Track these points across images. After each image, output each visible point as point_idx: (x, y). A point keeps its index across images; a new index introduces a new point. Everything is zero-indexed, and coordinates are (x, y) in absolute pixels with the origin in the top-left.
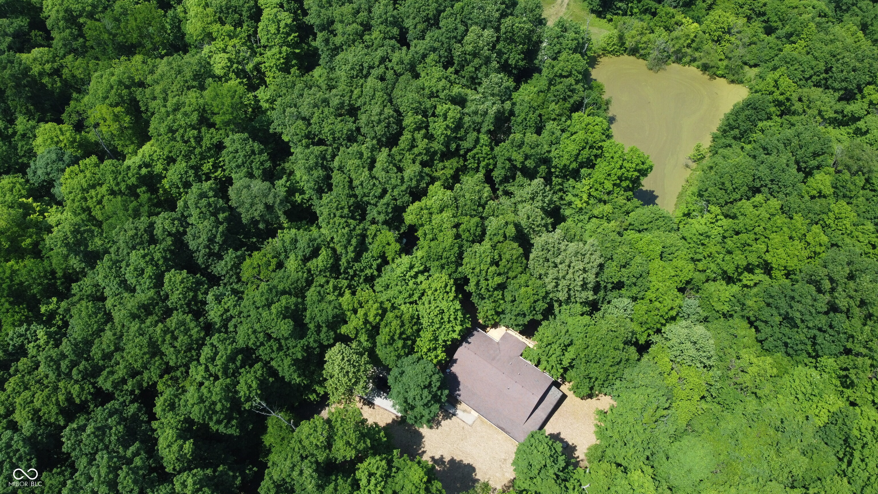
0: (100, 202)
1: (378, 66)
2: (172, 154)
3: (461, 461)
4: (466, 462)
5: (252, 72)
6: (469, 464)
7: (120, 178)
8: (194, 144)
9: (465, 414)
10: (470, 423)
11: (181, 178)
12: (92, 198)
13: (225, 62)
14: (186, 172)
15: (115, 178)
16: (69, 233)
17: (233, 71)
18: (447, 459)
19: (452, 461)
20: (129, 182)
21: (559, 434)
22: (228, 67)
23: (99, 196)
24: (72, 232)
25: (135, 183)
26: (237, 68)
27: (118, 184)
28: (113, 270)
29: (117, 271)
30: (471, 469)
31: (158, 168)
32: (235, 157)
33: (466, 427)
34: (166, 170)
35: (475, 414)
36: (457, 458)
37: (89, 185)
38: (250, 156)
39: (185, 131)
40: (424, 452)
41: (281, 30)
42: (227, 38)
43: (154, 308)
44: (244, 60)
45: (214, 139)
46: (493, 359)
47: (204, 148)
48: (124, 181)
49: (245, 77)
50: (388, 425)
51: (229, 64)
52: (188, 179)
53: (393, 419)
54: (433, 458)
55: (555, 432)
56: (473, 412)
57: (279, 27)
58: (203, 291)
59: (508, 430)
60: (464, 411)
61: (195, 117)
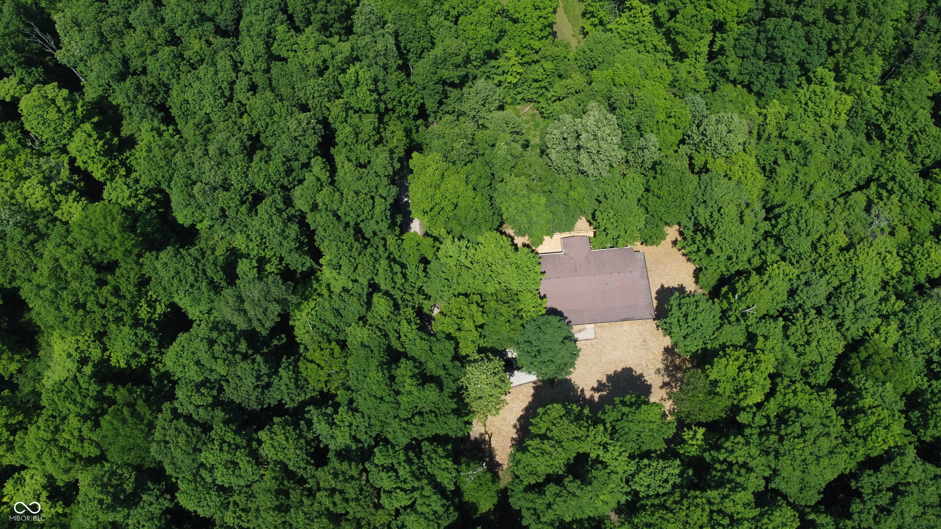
0: (81, 439)
1: (237, 77)
2: (98, 329)
3: (616, 371)
4: (619, 369)
5: (71, 179)
6: (623, 369)
7: (79, 399)
8: (115, 301)
9: (583, 332)
10: (593, 336)
11: (136, 345)
12: (69, 442)
13: (39, 191)
14: (136, 334)
15: (75, 402)
16: (100, 496)
17: (57, 192)
18: (604, 380)
19: (609, 377)
20: (92, 393)
21: (662, 286)
22: (47, 192)
23: (76, 433)
24: (102, 492)
25: (99, 389)
26: (58, 186)
27: (82, 405)
28: (200, 488)
29: (203, 486)
30: (628, 371)
31: (96, 353)
32: (181, 280)
33: (593, 342)
34: (105, 349)
35: (590, 327)
36: (611, 372)
37: (52, 432)
38: (196, 266)
39: (96, 296)
40: (582, 391)
41: (64, 109)
42: (9, 162)
43: (284, 485)
44: (51, 172)
45: (132, 280)
46: (576, 271)
47: (129, 296)
48: (85, 397)
49: (71, 190)
50: (534, 396)
51: (46, 188)
52: (143, 340)
53: (534, 388)
54: (593, 389)
55: (659, 287)
56: (587, 326)
57: (59, 108)
58: (306, 429)
59: (631, 316)
60: (580, 331)
61: (90, 272)
